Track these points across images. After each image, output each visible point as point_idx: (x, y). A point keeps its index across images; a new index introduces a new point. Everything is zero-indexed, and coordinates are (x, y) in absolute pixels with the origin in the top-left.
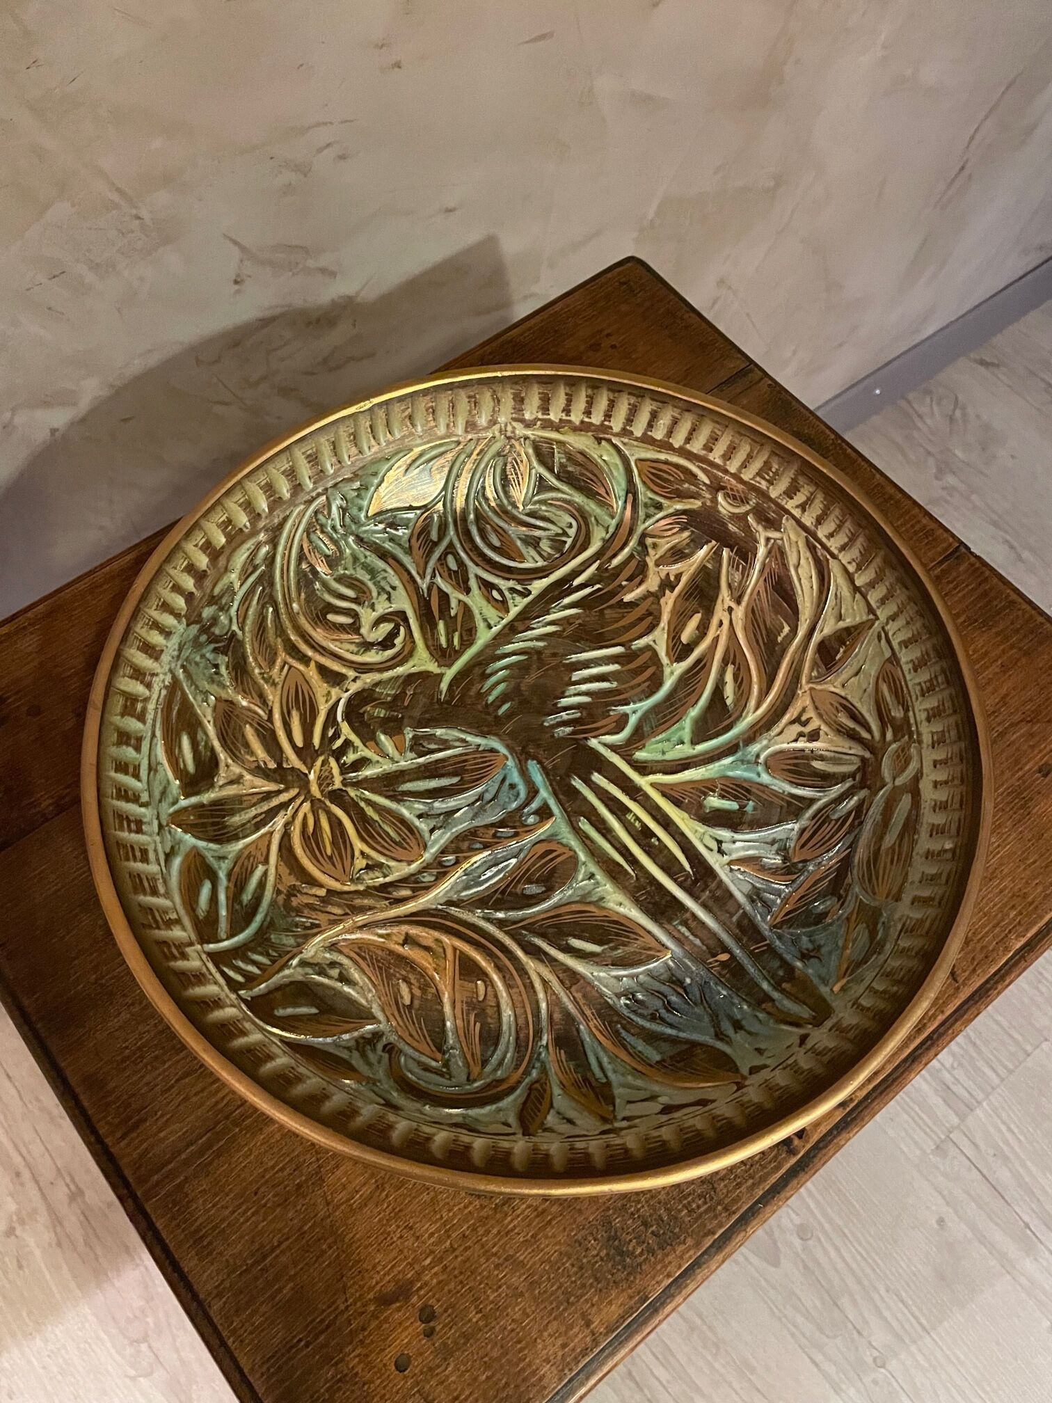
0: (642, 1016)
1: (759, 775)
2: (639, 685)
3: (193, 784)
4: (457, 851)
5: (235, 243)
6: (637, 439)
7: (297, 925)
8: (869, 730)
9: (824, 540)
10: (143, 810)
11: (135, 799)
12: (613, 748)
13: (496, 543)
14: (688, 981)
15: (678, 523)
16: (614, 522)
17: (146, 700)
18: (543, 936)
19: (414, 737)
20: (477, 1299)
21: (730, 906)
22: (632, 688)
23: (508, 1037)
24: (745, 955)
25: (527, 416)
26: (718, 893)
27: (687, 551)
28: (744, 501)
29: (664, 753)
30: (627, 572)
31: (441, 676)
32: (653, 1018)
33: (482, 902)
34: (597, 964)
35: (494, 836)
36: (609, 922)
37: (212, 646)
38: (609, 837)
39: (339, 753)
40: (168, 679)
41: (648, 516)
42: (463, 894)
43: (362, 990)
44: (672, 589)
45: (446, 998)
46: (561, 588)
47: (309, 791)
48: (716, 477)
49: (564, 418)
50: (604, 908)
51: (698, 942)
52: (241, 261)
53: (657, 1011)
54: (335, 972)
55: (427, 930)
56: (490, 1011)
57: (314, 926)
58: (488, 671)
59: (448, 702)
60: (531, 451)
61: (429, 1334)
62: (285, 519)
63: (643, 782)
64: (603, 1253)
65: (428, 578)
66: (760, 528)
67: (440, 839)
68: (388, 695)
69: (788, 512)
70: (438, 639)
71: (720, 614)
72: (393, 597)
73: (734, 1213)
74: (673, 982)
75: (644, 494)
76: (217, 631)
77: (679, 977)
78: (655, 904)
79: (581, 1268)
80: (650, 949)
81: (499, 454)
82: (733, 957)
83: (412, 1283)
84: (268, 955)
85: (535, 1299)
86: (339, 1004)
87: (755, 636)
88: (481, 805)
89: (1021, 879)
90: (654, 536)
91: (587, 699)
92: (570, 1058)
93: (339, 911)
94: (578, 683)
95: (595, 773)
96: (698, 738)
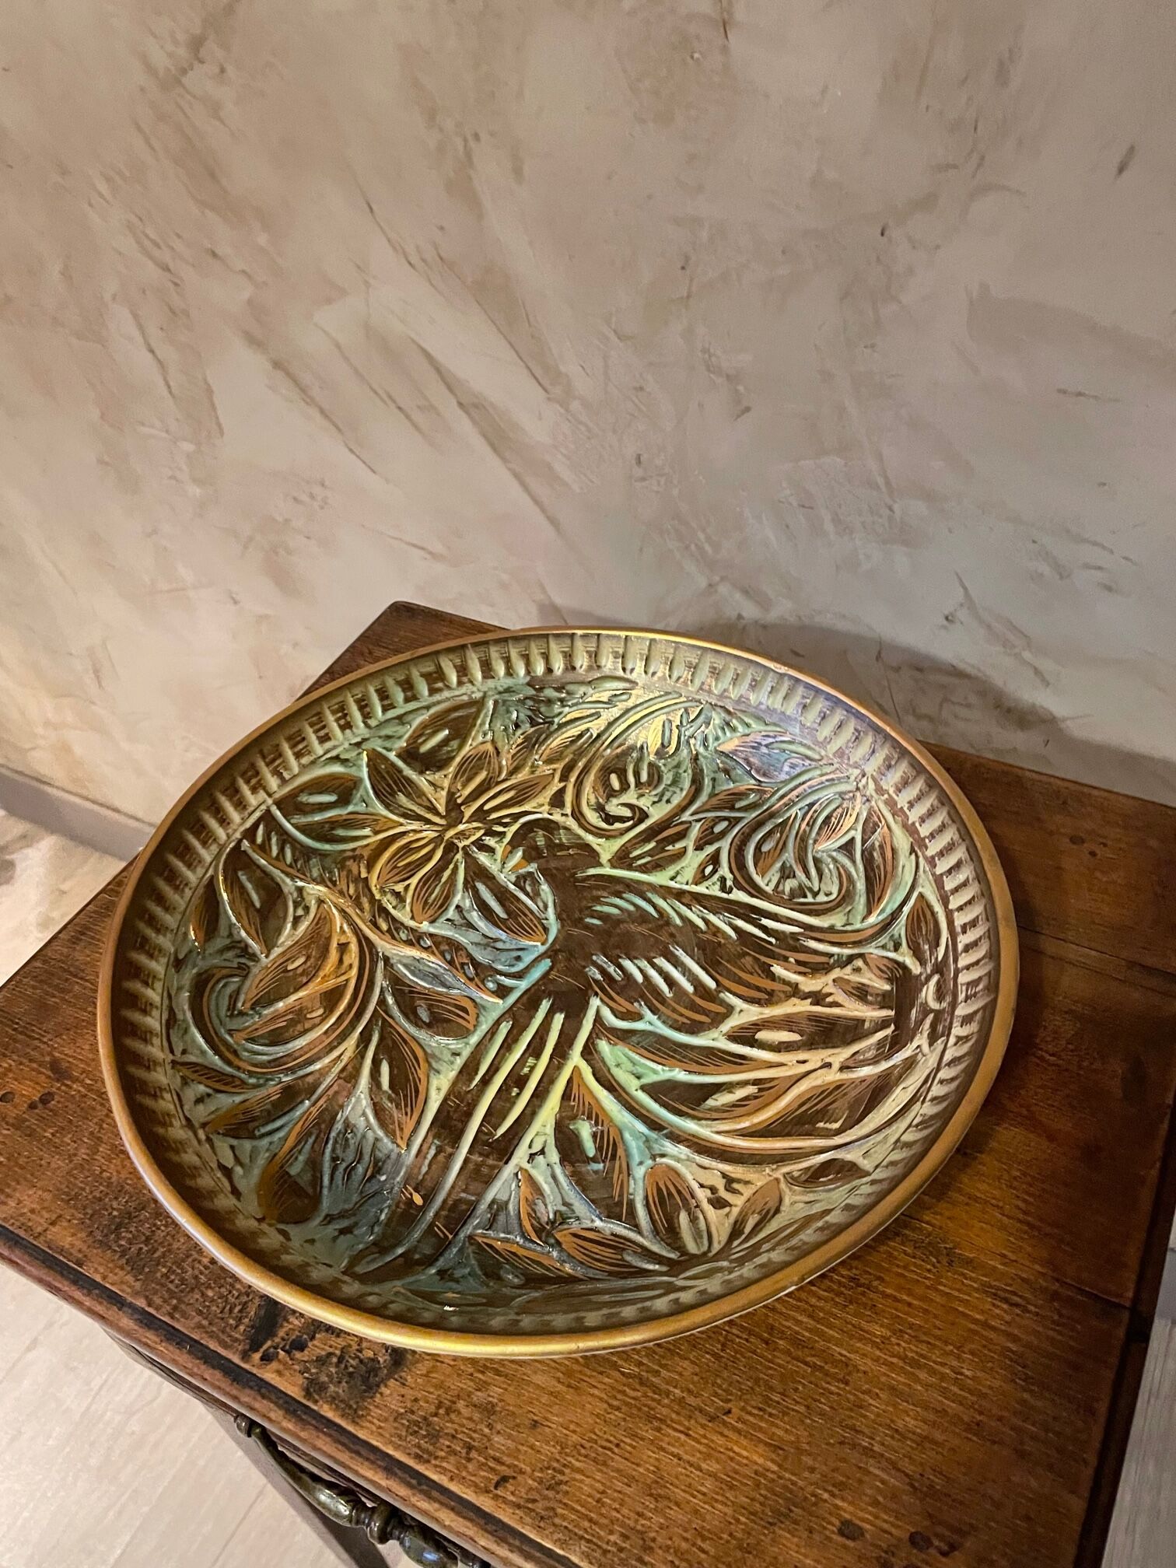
0: (334, 1150)
1: (641, 1163)
3: (410, 755)
4: (437, 944)
6: (933, 874)
7: (330, 872)
9: (936, 1081)
10: (362, 725)
11: (366, 716)
12: (598, 1019)
13: (765, 848)
14: (383, 1178)
15: (892, 972)
16: (858, 926)
17: (449, 687)
18: (381, 1039)
19: (530, 874)
20: (62, 1128)
21: (475, 1186)
22: (674, 1010)
23: (280, 1051)
24: (430, 1222)
25: (883, 783)
26: (485, 1170)
27: (870, 998)
28: (941, 998)
29: (618, 1065)
30: (802, 957)
31: (600, 865)
32: (334, 1159)
33: (396, 981)
34: (371, 1090)
35: (462, 965)
36: (416, 1084)
37: (530, 713)
38: (502, 1051)
39: (489, 833)
40: (478, 695)
41: (884, 947)
42: (399, 966)
43: (290, 936)
44: (816, 1003)
45: (301, 994)
46: (749, 913)
47: (446, 830)
48: (947, 959)
50: (428, 1077)
51: (424, 1169)
52: (961, 605)
53: (343, 1160)
54: (300, 912)
55: (357, 955)
56: (299, 1027)
57: (334, 883)
58: (624, 895)
59: (577, 880)
60: (863, 814)
61: (31, 1106)
63: (576, 1058)
65: (691, 818)
66: (925, 1032)
67: (442, 929)
68: (560, 839)
69: (949, 1035)
70: (636, 849)
71: (815, 1058)
72: (658, 805)
73: (172, 1317)
74: (376, 1164)
75: (899, 926)
76: (543, 709)
77: (384, 1170)
78: (449, 1117)
80: (401, 1129)
81: (841, 794)
82: (423, 1209)
83: (70, 1078)
84: (296, 861)
85: (69, 1173)
86: (272, 923)
87: (809, 1099)
88: (490, 943)
89: (671, 1539)
90: (866, 963)
91: (640, 978)
92: (274, 1104)
93: (352, 891)
94: (653, 965)
95: (563, 1016)
96: (652, 1090)
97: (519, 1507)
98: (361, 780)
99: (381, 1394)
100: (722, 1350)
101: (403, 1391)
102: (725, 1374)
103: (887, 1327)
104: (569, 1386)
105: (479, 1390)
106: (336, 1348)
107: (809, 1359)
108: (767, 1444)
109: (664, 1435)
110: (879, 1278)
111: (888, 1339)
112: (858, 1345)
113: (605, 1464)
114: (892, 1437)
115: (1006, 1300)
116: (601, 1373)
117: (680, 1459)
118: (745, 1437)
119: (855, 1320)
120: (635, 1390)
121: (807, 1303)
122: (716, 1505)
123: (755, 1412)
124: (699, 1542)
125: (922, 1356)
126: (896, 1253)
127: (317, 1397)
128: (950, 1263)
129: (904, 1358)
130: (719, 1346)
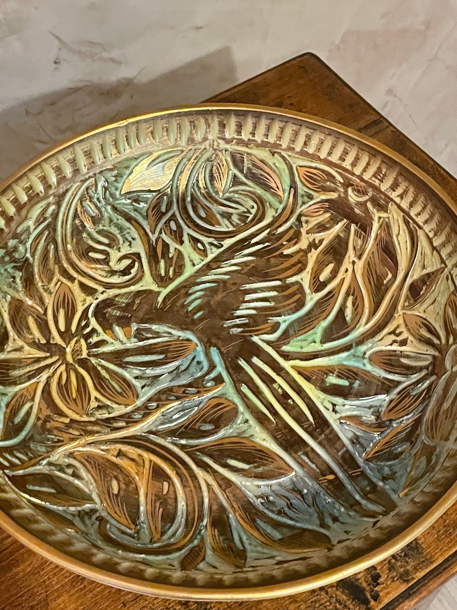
0: (272, 511)
1: (364, 365)
2: (289, 305)
4: (159, 400)
5: (57, 38)
6: (297, 153)
7: (48, 440)
8: (439, 338)
9: (414, 217)
12: (268, 343)
13: (203, 215)
14: (305, 491)
15: (323, 208)
16: (281, 207)
18: (211, 456)
19: (137, 329)
21: (338, 445)
22: (284, 306)
23: (181, 519)
24: (346, 478)
25: (227, 136)
26: (331, 436)
27: (328, 226)
28: (365, 193)
29: (302, 348)
30: (287, 237)
31: (159, 293)
32: (280, 513)
33: (172, 433)
34: (244, 476)
35: (184, 392)
36: (255, 450)
37: (13, 265)
38: (260, 397)
39: (87, 337)
41: (304, 203)
42: (160, 427)
43: (87, 484)
44: (316, 248)
45: (142, 492)
46: (244, 244)
47: (65, 359)
48: (347, 177)
49: (251, 138)
50: (252, 441)
51: (314, 466)
52: (60, 49)
53: (282, 508)
54: (70, 471)
55: (134, 448)
56: (170, 501)
57: (59, 441)
58: (190, 292)
59: (162, 309)
60: (229, 159)
62: (67, 191)
63: (286, 364)
65: (157, 234)
66: (375, 211)
67: (148, 393)
68: (123, 303)
69: (392, 200)
70: (159, 271)
71: (346, 264)
72: (133, 244)
74: (295, 491)
75: (301, 189)
76: (17, 255)
77: (300, 488)
78: (287, 441)
80: (281, 469)
81: (208, 160)
82: (337, 478)
84: (27, 455)
86: (69, 489)
87: (369, 279)
88: (177, 373)
90: (307, 216)
91: (253, 312)
93: (77, 433)
94: (249, 302)
95: (255, 357)
96: (326, 339)
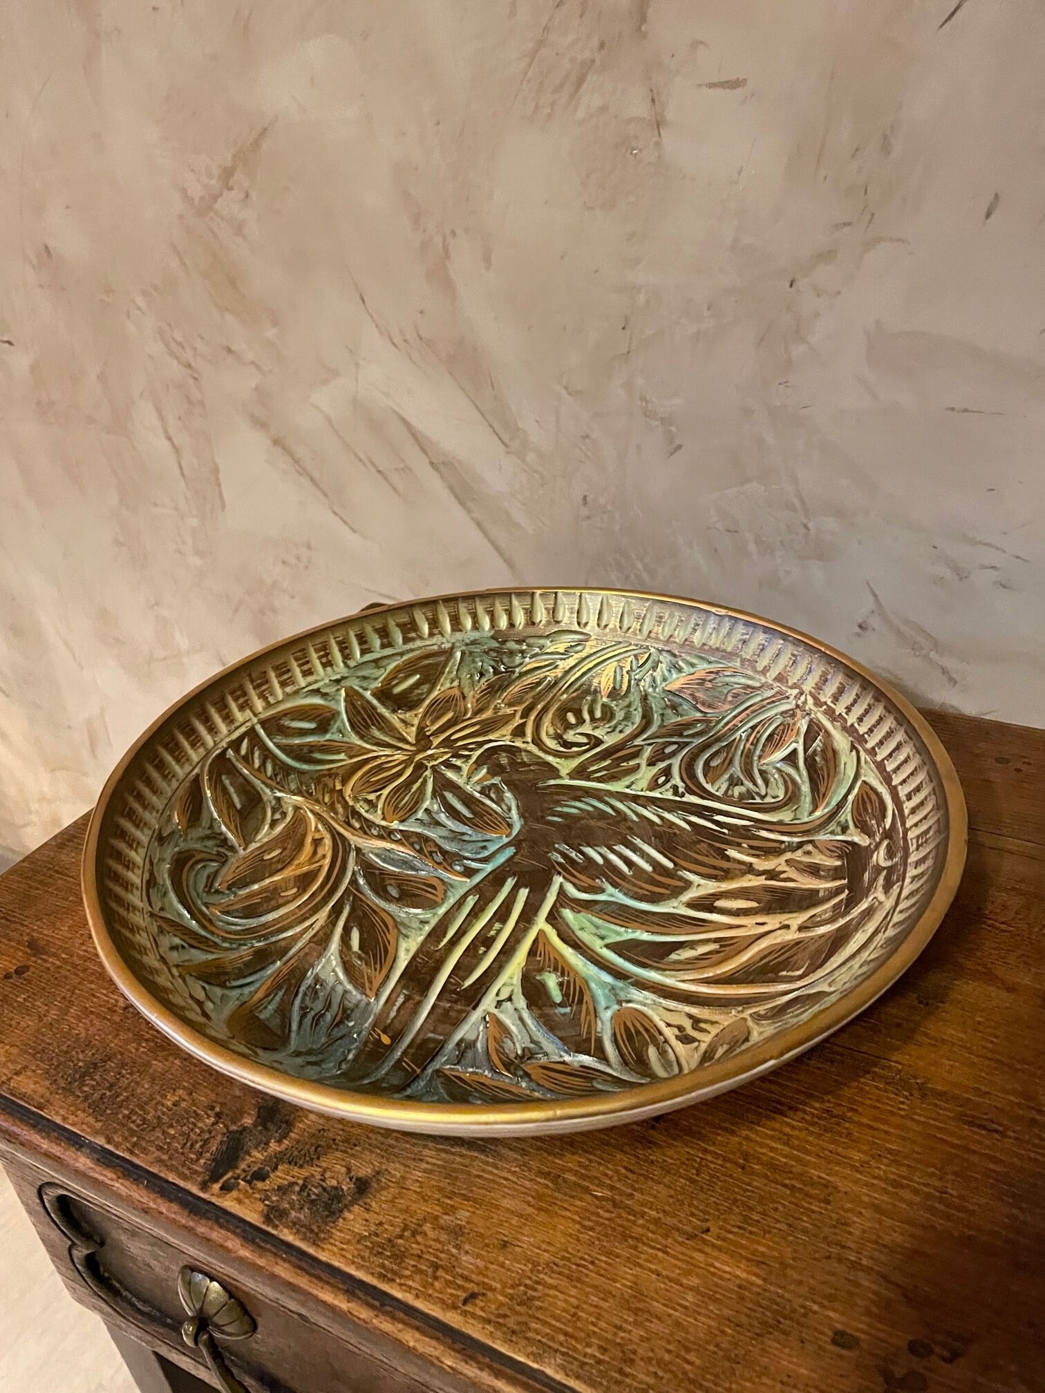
0: (303, 1000)
1: (607, 1008)
2: (642, 888)
3: (384, 695)
4: (407, 838)
5: (875, 595)
6: (875, 762)
7: (307, 787)
9: (896, 913)
10: (342, 665)
11: (346, 657)
13: (714, 763)
14: (351, 1024)
17: (421, 638)
18: (354, 911)
20: (34, 994)
22: (635, 885)
23: (253, 922)
25: (821, 696)
26: (452, 1014)
28: (892, 856)
29: (582, 929)
31: (560, 777)
32: (303, 1008)
33: (367, 867)
34: (341, 952)
35: (431, 853)
36: (385, 946)
39: (456, 756)
40: (448, 646)
42: (371, 855)
43: (267, 835)
45: (276, 878)
47: (416, 754)
48: (895, 825)
49: (844, 714)
50: (397, 940)
51: (393, 1014)
52: (873, 612)
53: (312, 1009)
54: (277, 816)
55: (331, 847)
56: (273, 903)
57: (311, 794)
60: (804, 727)
61: (8, 976)
63: (541, 923)
64: (81, 1064)
66: (879, 886)
67: (411, 827)
69: (904, 879)
70: (593, 765)
72: (612, 734)
73: (132, 1153)
74: (345, 1010)
75: (845, 812)
77: (353, 1015)
79: (66, 1052)
80: (371, 982)
81: (781, 714)
82: (391, 1048)
83: (46, 953)
84: (276, 775)
85: (38, 1031)
86: (252, 823)
88: (456, 837)
89: (652, 1350)
91: (600, 861)
92: (246, 964)
93: (327, 800)
94: (613, 851)
95: (527, 890)
96: (616, 948)
97: (489, 1322)
98: (337, 714)
99: (344, 1219)
100: (697, 1175)
101: (367, 1216)
102: (702, 1196)
103: (864, 1152)
104: (540, 1209)
105: (446, 1214)
106: (299, 1178)
107: (787, 1182)
108: (748, 1260)
109: (640, 1253)
110: (852, 1110)
111: (867, 1163)
112: (837, 1168)
113: (578, 1280)
114: (881, 1252)
115: (984, 1128)
116: (573, 1197)
117: (658, 1275)
118: (726, 1253)
119: (832, 1147)
120: (608, 1211)
121: (781, 1132)
122: (699, 1317)
123: (736, 1230)
124: (683, 1353)
125: (904, 1177)
126: (867, 1088)
127: (277, 1223)
128: (924, 1096)
129: (886, 1180)
130: (695, 1172)
